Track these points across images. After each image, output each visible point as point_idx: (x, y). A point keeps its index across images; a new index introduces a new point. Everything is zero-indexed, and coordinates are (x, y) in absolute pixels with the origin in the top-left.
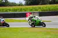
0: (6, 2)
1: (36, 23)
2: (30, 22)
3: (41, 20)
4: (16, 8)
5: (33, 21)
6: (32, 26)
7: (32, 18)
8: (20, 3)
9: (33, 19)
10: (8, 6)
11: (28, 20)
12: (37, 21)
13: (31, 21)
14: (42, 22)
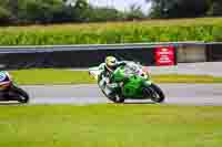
0: (81, 5)
1: (128, 90)
2: (105, 83)
3: (146, 77)
4: (117, 30)
5: (117, 82)
6: (114, 100)
7: (114, 68)
8: (132, 8)
9: (115, 72)
10: (88, 22)
11: (100, 78)
12: (133, 80)
13: (110, 82)
14: (149, 83)
